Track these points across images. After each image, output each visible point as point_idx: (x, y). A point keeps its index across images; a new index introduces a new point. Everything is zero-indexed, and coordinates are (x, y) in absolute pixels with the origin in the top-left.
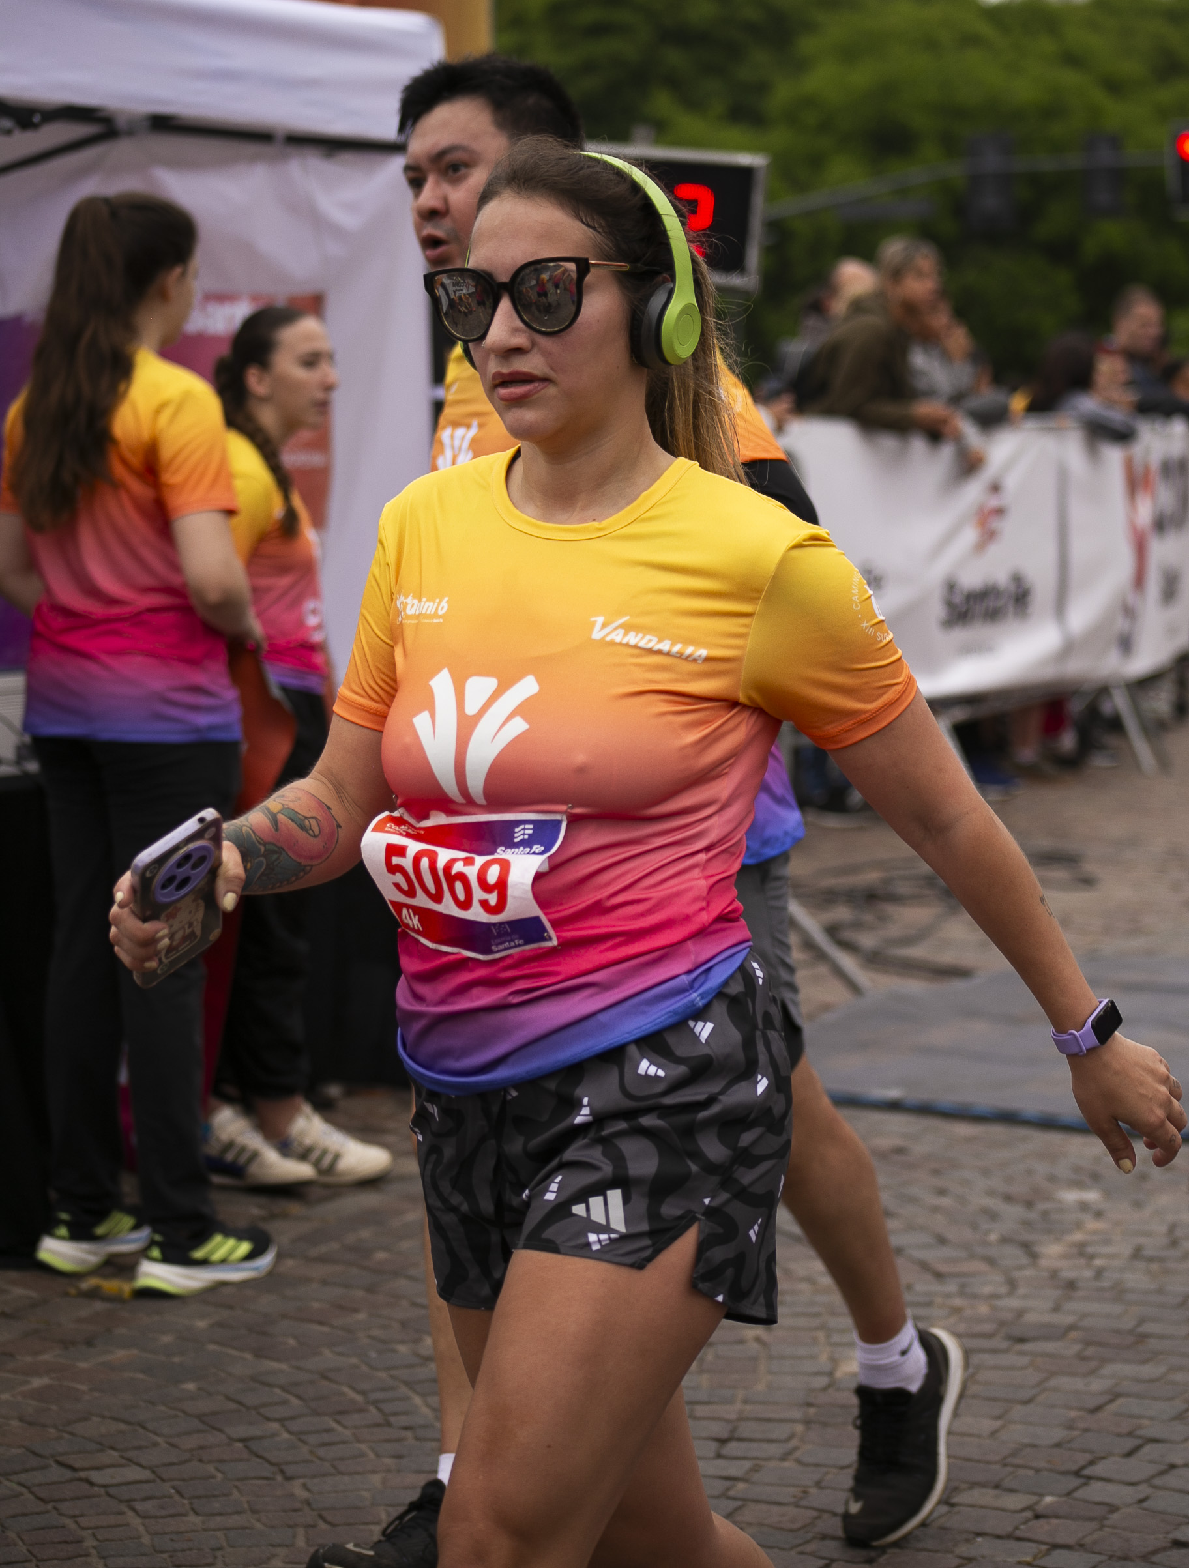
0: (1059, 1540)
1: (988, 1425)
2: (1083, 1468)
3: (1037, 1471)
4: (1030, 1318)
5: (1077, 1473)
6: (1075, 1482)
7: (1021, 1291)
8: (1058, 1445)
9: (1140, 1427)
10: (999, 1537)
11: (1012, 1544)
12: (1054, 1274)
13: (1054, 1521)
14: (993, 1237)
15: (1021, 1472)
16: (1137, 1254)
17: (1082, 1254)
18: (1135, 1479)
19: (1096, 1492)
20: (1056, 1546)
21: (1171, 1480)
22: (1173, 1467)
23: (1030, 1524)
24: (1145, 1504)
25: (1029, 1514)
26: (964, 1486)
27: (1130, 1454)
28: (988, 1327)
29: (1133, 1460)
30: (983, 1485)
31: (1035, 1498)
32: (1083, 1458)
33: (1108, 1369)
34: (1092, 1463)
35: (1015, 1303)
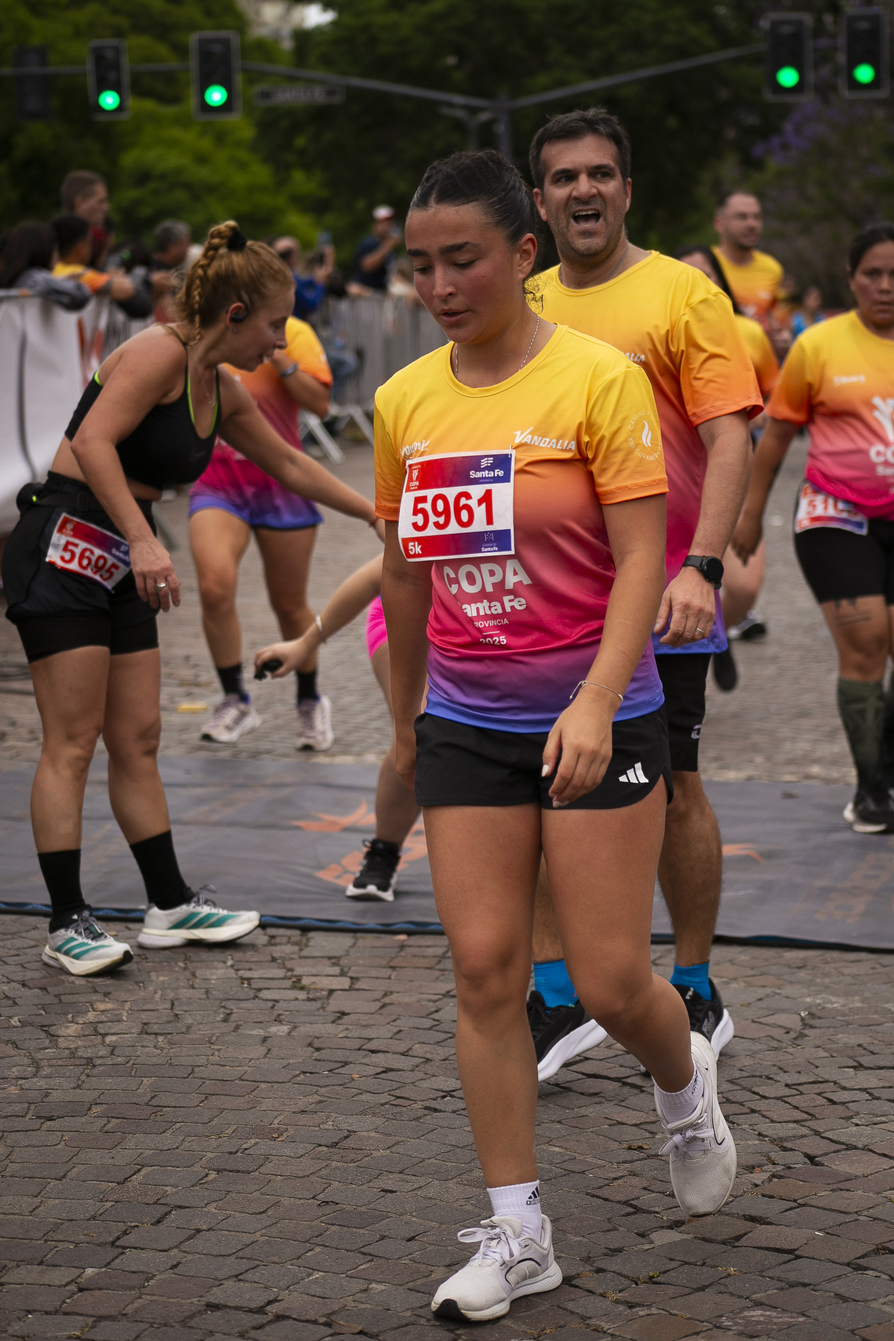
0: (102, 1312)
1: (28, 1202)
2: (118, 1238)
3: (77, 1244)
4: (55, 1096)
5: (113, 1243)
6: (112, 1252)
7: (46, 1071)
8: (94, 1218)
9: (165, 1195)
10: (47, 1313)
11: (60, 1318)
12: (73, 1053)
13: (97, 1293)
14: (15, 1021)
15: (61, 1246)
16: (145, 1030)
17: (96, 1033)
18: (166, 1247)
19: (131, 1260)
20: (101, 1318)
21: (198, 1243)
22: (199, 1231)
23: (76, 1297)
24: (176, 1270)
25: (73, 1287)
26: (10, 1265)
27: (158, 1222)
28: (18, 1108)
29: (161, 1227)
30: (30, 1263)
31: (78, 1272)
32: (117, 1229)
33: (131, 1142)
34: (125, 1233)
35: (42, 1083)
